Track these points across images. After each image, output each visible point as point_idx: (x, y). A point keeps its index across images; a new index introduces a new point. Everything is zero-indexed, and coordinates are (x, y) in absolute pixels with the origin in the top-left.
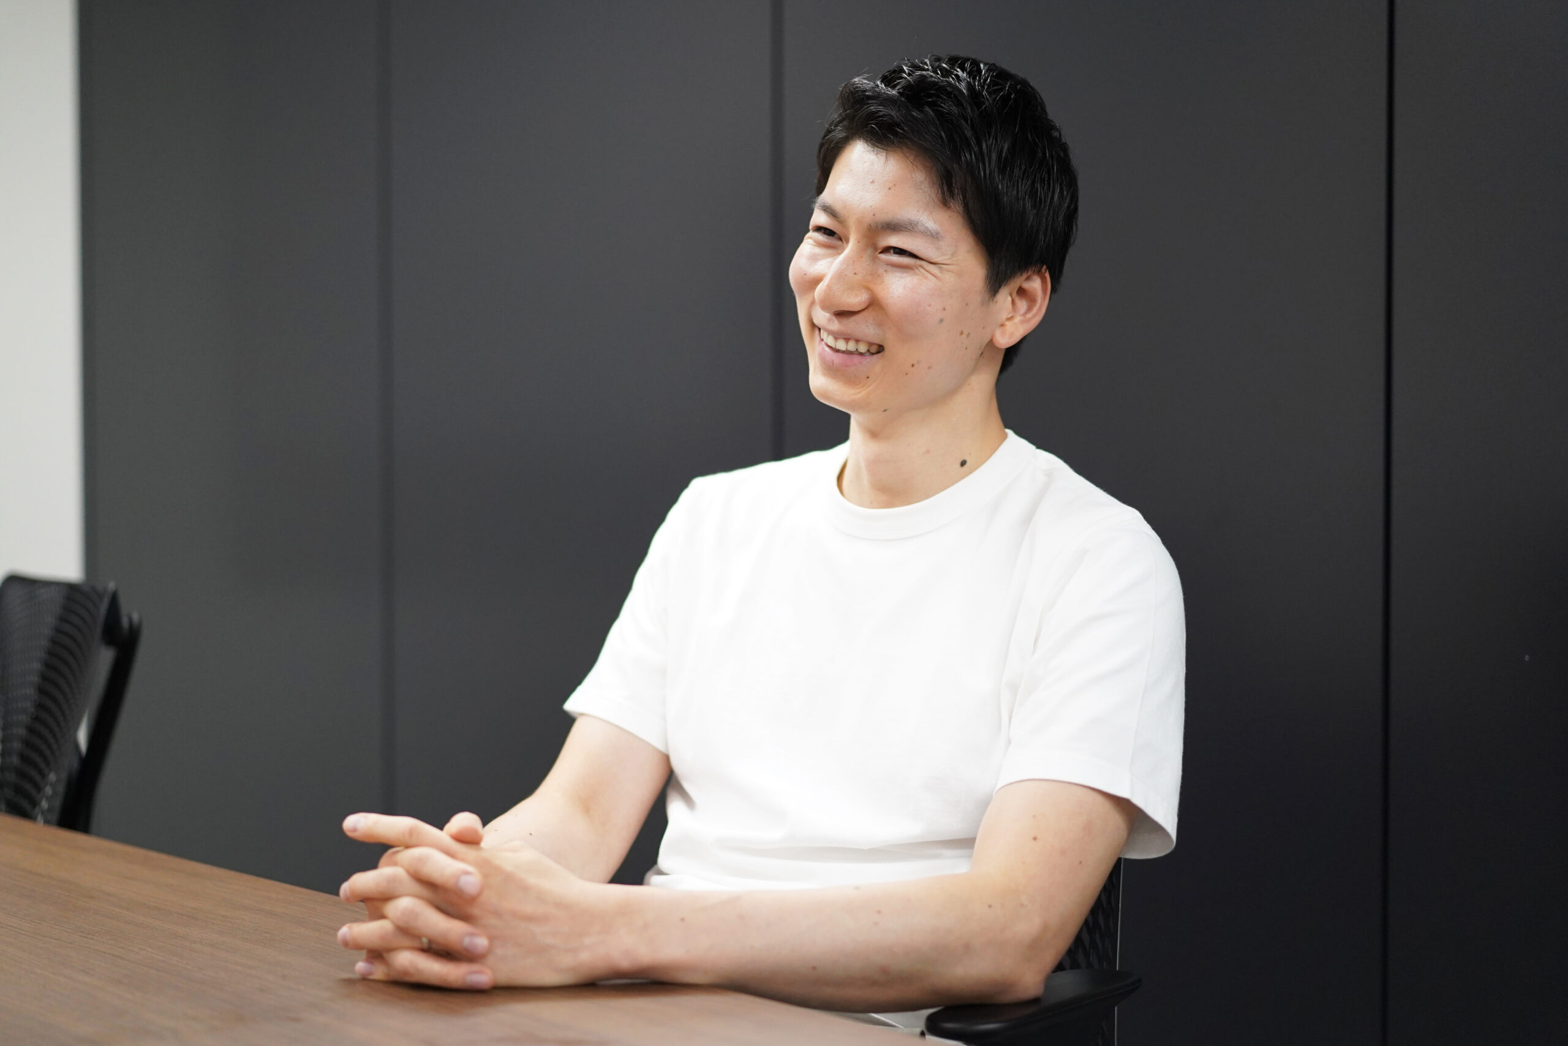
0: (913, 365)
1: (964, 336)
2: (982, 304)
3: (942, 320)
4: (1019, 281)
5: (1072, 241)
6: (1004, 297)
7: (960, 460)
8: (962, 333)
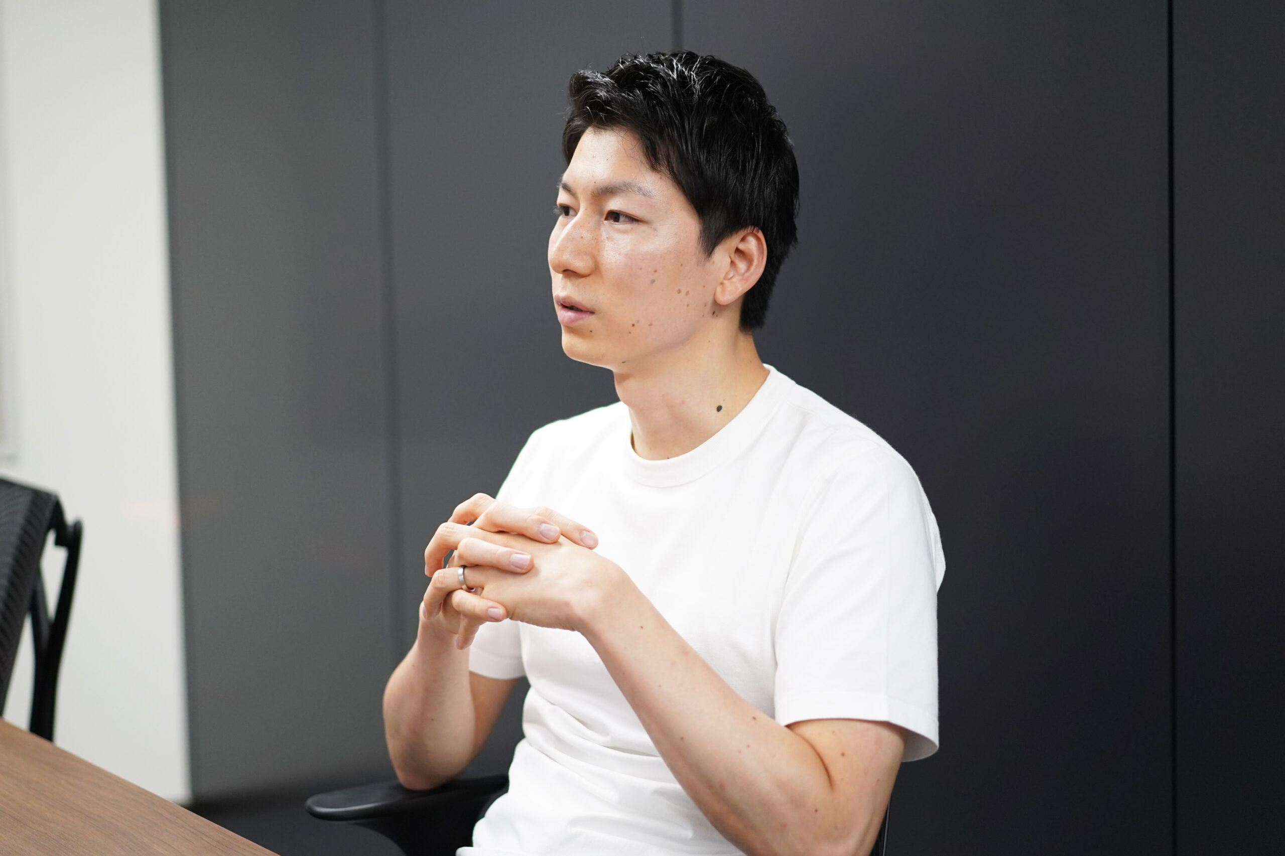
0: (633, 325)
1: (683, 294)
2: (698, 263)
3: (653, 281)
4: (733, 242)
5: (796, 213)
6: (722, 255)
7: (716, 406)
8: (679, 291)
